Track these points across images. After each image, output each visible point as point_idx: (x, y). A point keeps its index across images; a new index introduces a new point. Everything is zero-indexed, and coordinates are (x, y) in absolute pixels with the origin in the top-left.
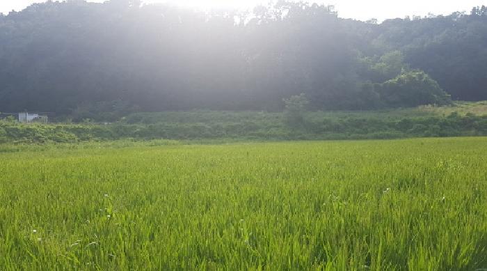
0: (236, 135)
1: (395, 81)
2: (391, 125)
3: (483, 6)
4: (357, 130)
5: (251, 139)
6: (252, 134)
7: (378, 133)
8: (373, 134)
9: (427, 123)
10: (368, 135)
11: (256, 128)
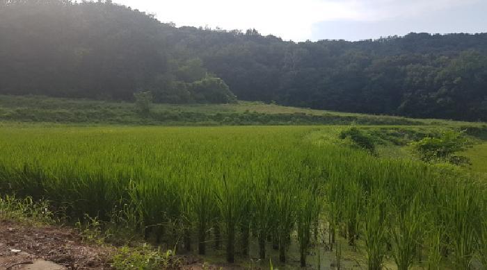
0: (97, 120)
1: (200, 82)
2: (211, 117)
3: (254, 30)
4: (189, 119)
5: (111, 124)
6: (111, 120)
7: (204, 123)
8: (200, 123)
9: (232, 116)
10: (197, 123)
11: (113, 115)
